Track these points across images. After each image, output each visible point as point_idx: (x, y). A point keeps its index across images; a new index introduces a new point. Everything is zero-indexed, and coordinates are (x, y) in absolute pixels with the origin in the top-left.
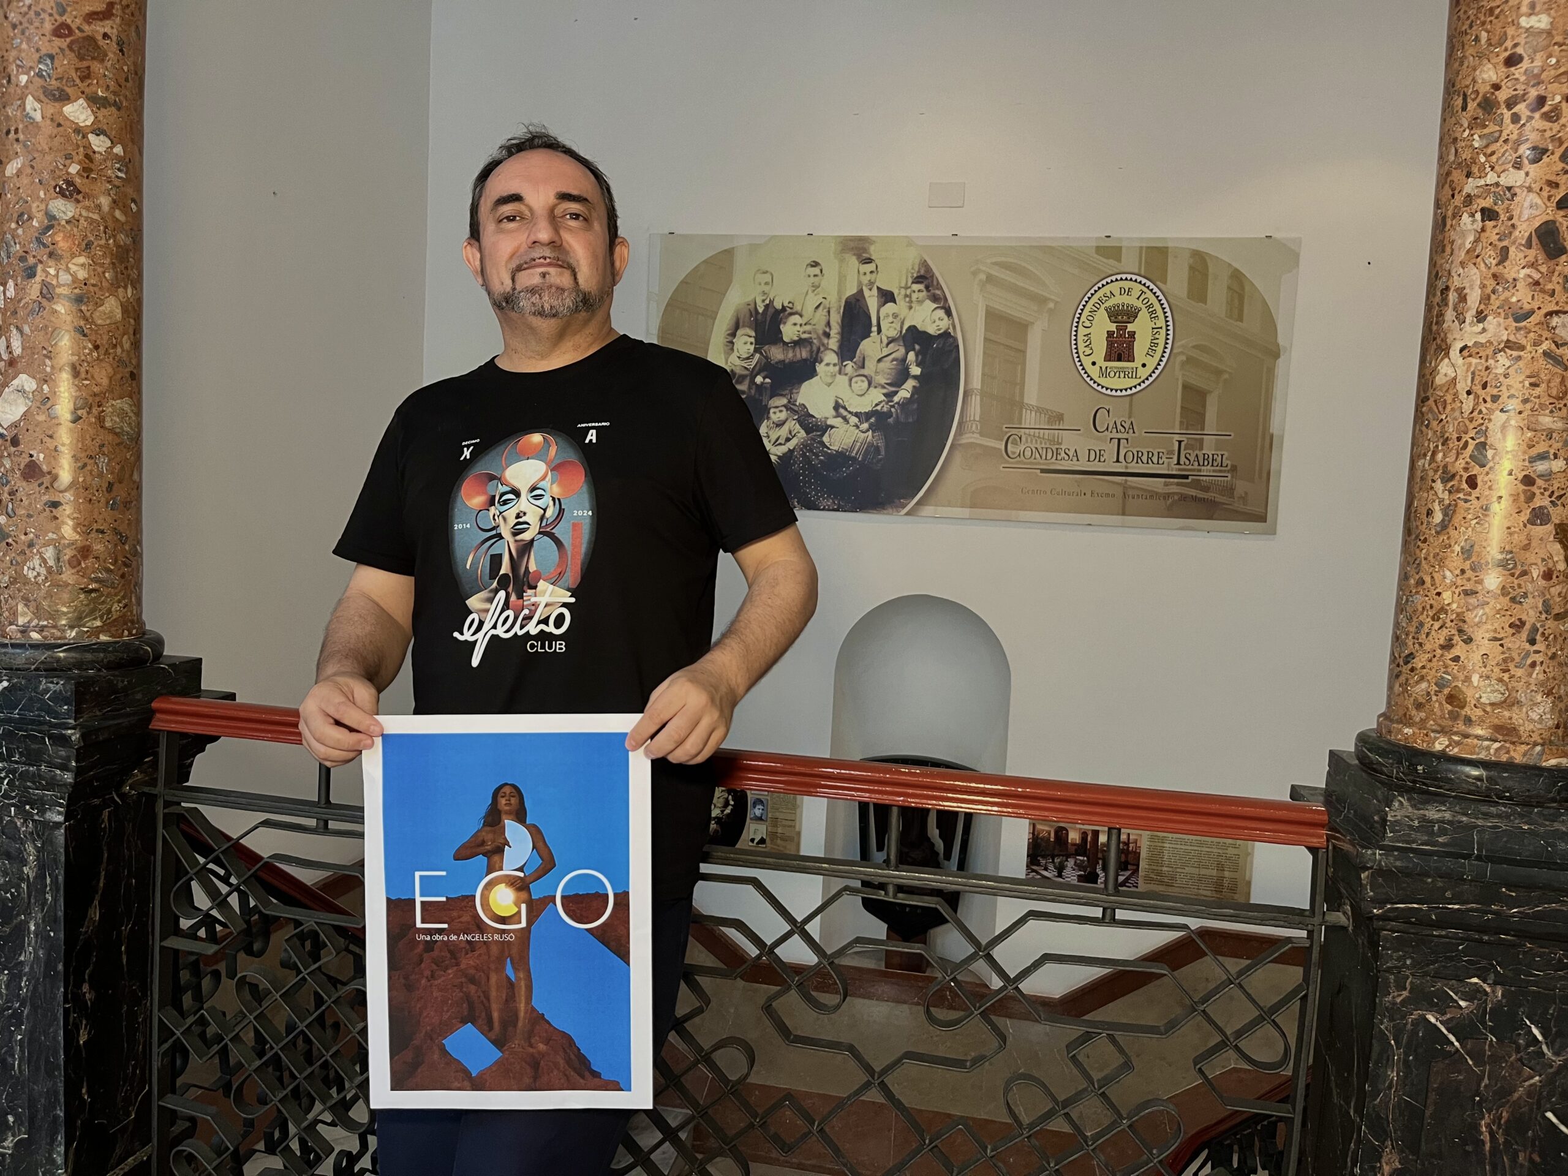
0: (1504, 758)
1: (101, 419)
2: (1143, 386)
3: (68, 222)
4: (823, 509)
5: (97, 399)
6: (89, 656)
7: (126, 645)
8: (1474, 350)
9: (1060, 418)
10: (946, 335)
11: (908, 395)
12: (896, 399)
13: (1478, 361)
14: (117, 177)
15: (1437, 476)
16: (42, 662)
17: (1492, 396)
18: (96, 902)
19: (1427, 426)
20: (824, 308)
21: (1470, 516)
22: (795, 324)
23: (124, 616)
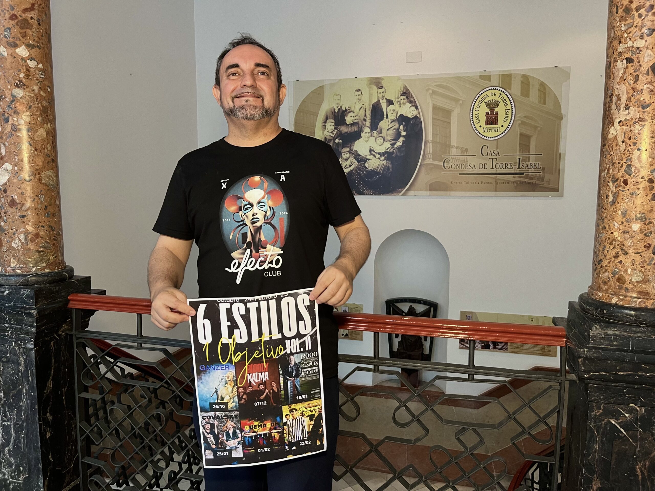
0: (643, 306)
1: (40, 180)
2: (502, 135)
3: (21, 98)
4: (367, 195)
5: (38, 171)
6: (41, 279)
7: (57, 273)
8: (625, 123)
9: (467, 150)
10: (416, 117)
11: (401, 144)
12: (396, 146)
13: (627, 127)
14: (41, 77)
15: (610, 180)
16: (21, 282)
17: (633, 143)
18: (50, 380)
19: (605, 157)
20: (363, 109)
21: (625, 198)
22: (351, 116)
23: (56, 261)
